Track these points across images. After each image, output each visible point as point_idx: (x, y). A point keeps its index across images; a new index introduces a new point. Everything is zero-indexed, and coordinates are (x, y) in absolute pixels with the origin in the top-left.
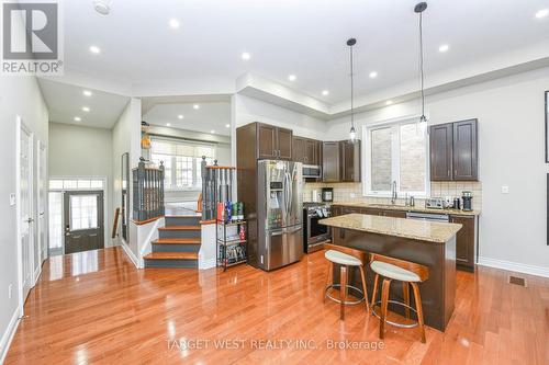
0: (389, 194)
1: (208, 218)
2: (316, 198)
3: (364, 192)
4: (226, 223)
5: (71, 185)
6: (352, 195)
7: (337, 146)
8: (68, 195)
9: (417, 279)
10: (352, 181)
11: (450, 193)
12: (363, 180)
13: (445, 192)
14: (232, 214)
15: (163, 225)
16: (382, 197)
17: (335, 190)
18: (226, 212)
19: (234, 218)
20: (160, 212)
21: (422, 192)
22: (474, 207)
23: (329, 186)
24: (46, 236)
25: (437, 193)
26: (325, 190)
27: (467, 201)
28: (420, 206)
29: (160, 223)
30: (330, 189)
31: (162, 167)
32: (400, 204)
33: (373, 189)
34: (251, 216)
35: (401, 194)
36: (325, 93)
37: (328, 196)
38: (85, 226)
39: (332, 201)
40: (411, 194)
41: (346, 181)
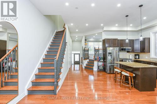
1: (95, 60)
3: (151, 56)
4: (99, 61)
5: (75, 52)
8: (75, 54)
12: (150, 52)
14: (100, 59)
15: (88, 61)
18: (99, 59)
19: (101, 60)
20: (88, 58)
24: (71, 62)
26: (136, 55)
29: (88, 60)
31: (88, 49)
34: (105, 60)
38: (77, 61)
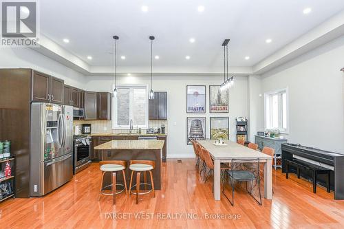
0: (128, 127)
2: (78, 132)
3: (113, 126)
6: (105, 129)
7: (96, 95)
9: (152, 168)
10: (106, 119)
11: (156, 126)
12: (113, 119)
13: (154, 125)
16: (124, 129)
17: (92, 125)
21: (145, 125)
22: (166, 132)
23: (87, 123)
25: (151, 126)
26: (84, 125)
27: (163, 129)
28: (144, 133)
30: (89, 125)
32: (134, 133)
33: (118, 124)
35: (135, 127)
36: (90, 58)
37: (87, 129)
39: (90, 133)
40: (139, 126)
41: (101, 119)
